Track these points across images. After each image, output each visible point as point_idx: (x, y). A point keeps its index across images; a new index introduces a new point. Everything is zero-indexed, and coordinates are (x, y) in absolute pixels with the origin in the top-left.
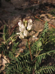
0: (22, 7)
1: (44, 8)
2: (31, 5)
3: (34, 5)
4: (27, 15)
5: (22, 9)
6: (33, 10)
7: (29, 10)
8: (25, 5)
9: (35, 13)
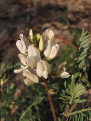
0: (7, 14)
1: (45, 14)
2: (22, 10)
3: (28, 10)
4: (19, 28)
5: (9, 18)
6: (28, 18)
7: (22, 19)
8: (13, 10)
9: (33, 22)
